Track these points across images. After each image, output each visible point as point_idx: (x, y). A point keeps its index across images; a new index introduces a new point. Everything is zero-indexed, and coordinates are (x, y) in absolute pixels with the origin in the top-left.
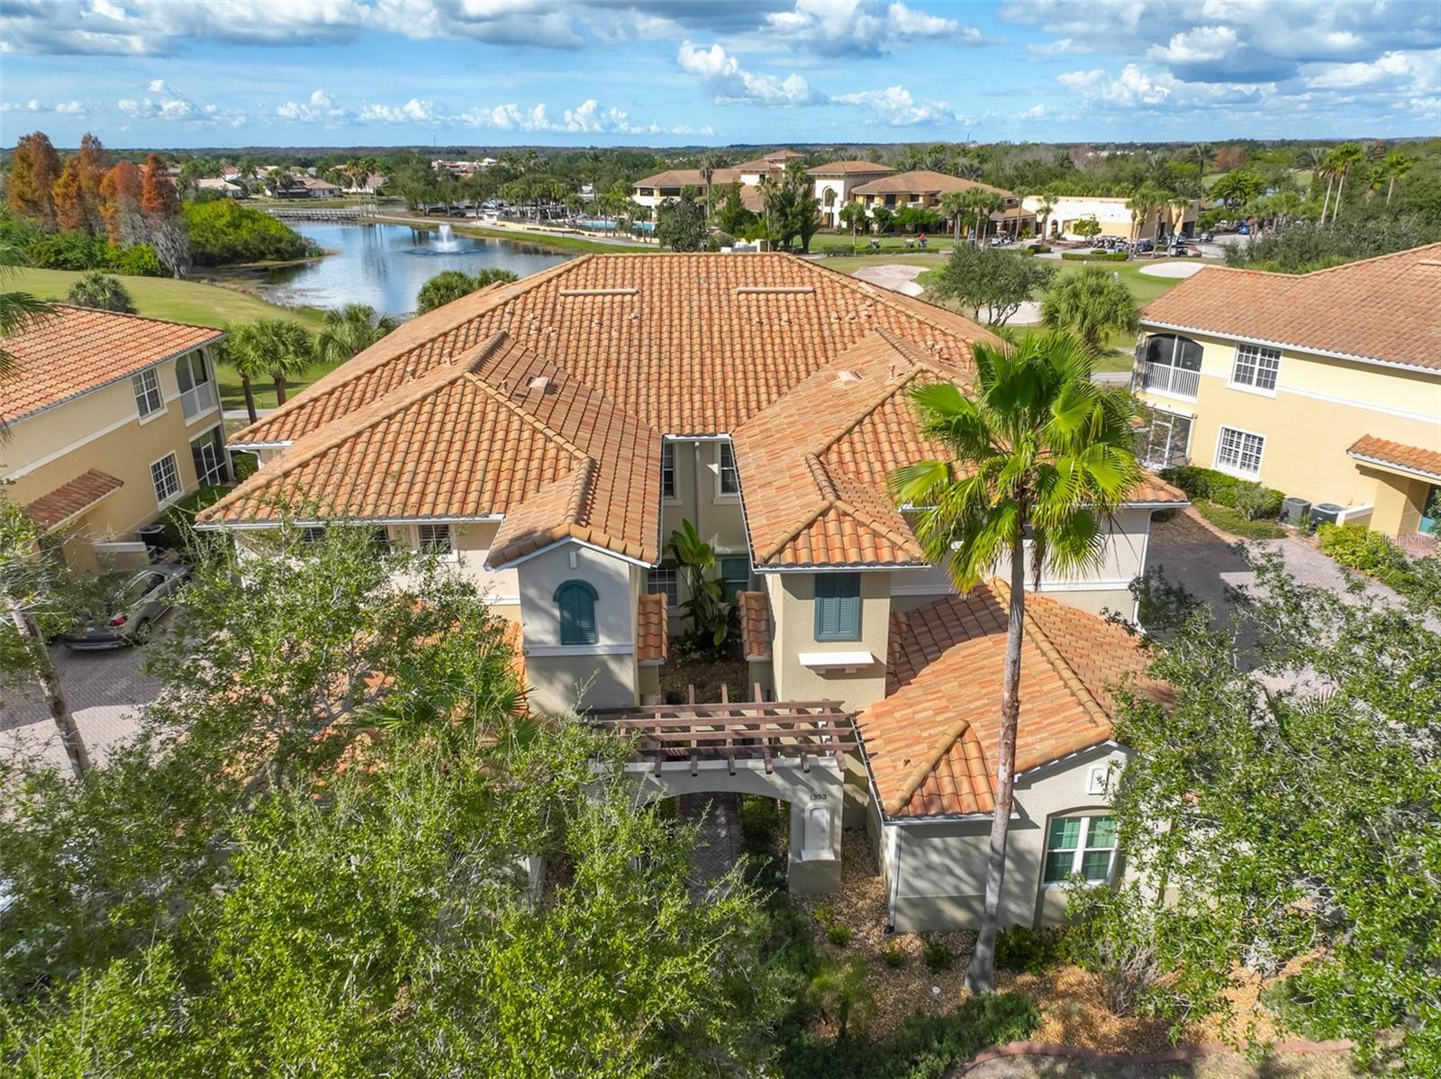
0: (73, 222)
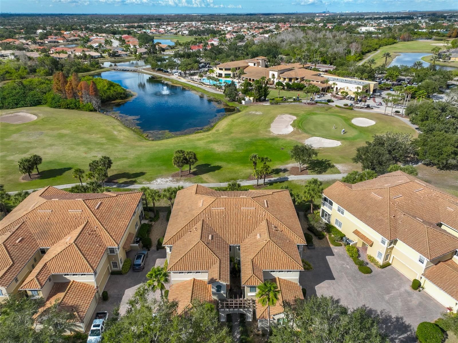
0: (70, 96)
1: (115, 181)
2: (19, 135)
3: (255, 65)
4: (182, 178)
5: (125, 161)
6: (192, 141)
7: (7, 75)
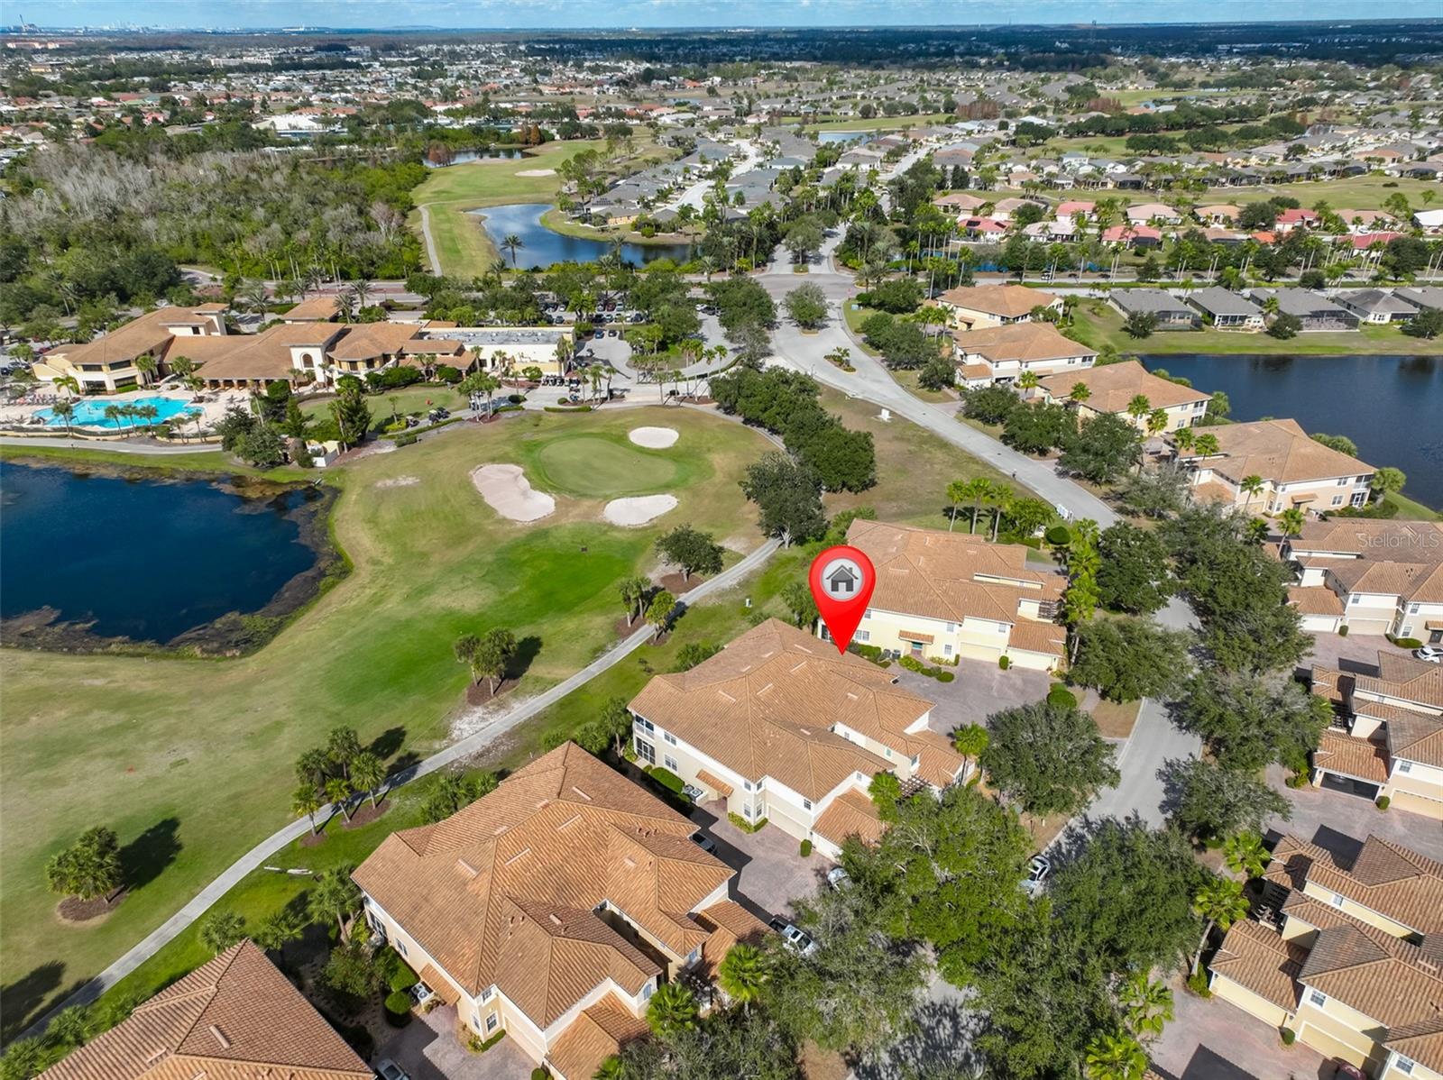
3: (196, 330)
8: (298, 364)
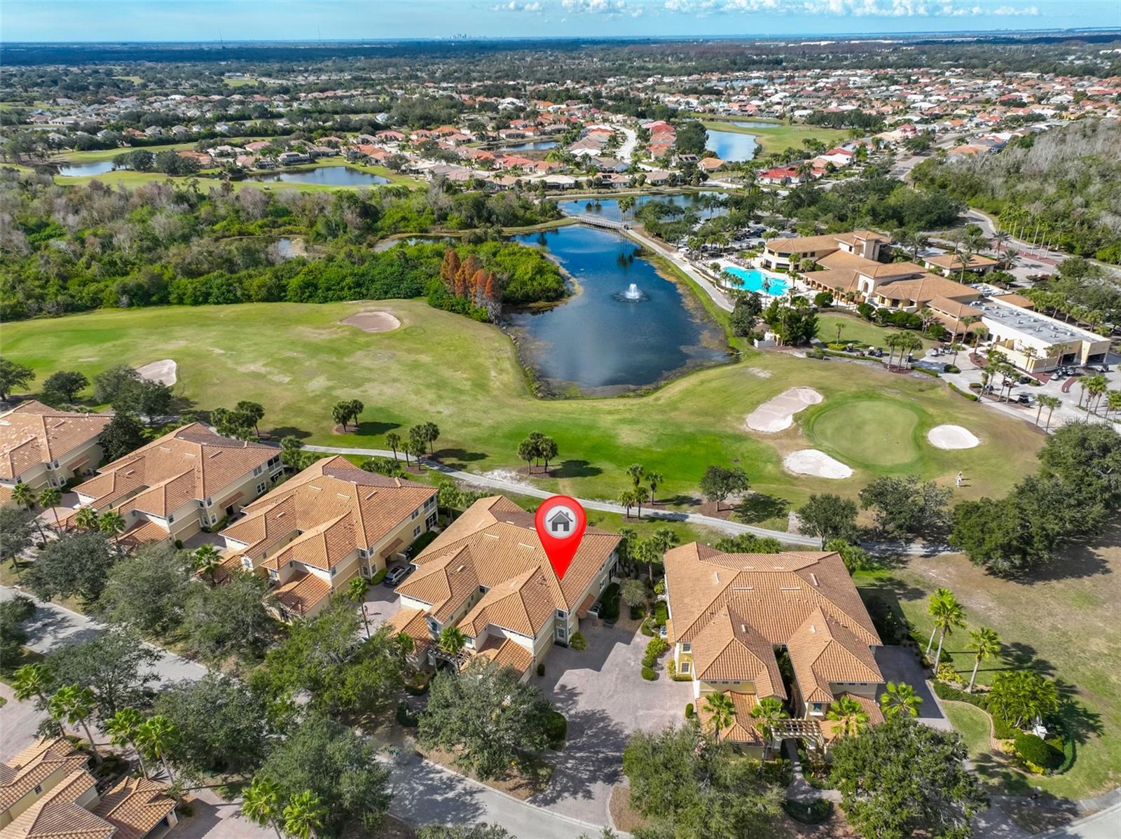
0: (460, 291)
1: (441, 460)
2: (364, 353)
3: (850, 250)
4: (532, 477)
5: (475, 429)
6: (597, 412)
7: (402, 224)
8: (860, 287)
